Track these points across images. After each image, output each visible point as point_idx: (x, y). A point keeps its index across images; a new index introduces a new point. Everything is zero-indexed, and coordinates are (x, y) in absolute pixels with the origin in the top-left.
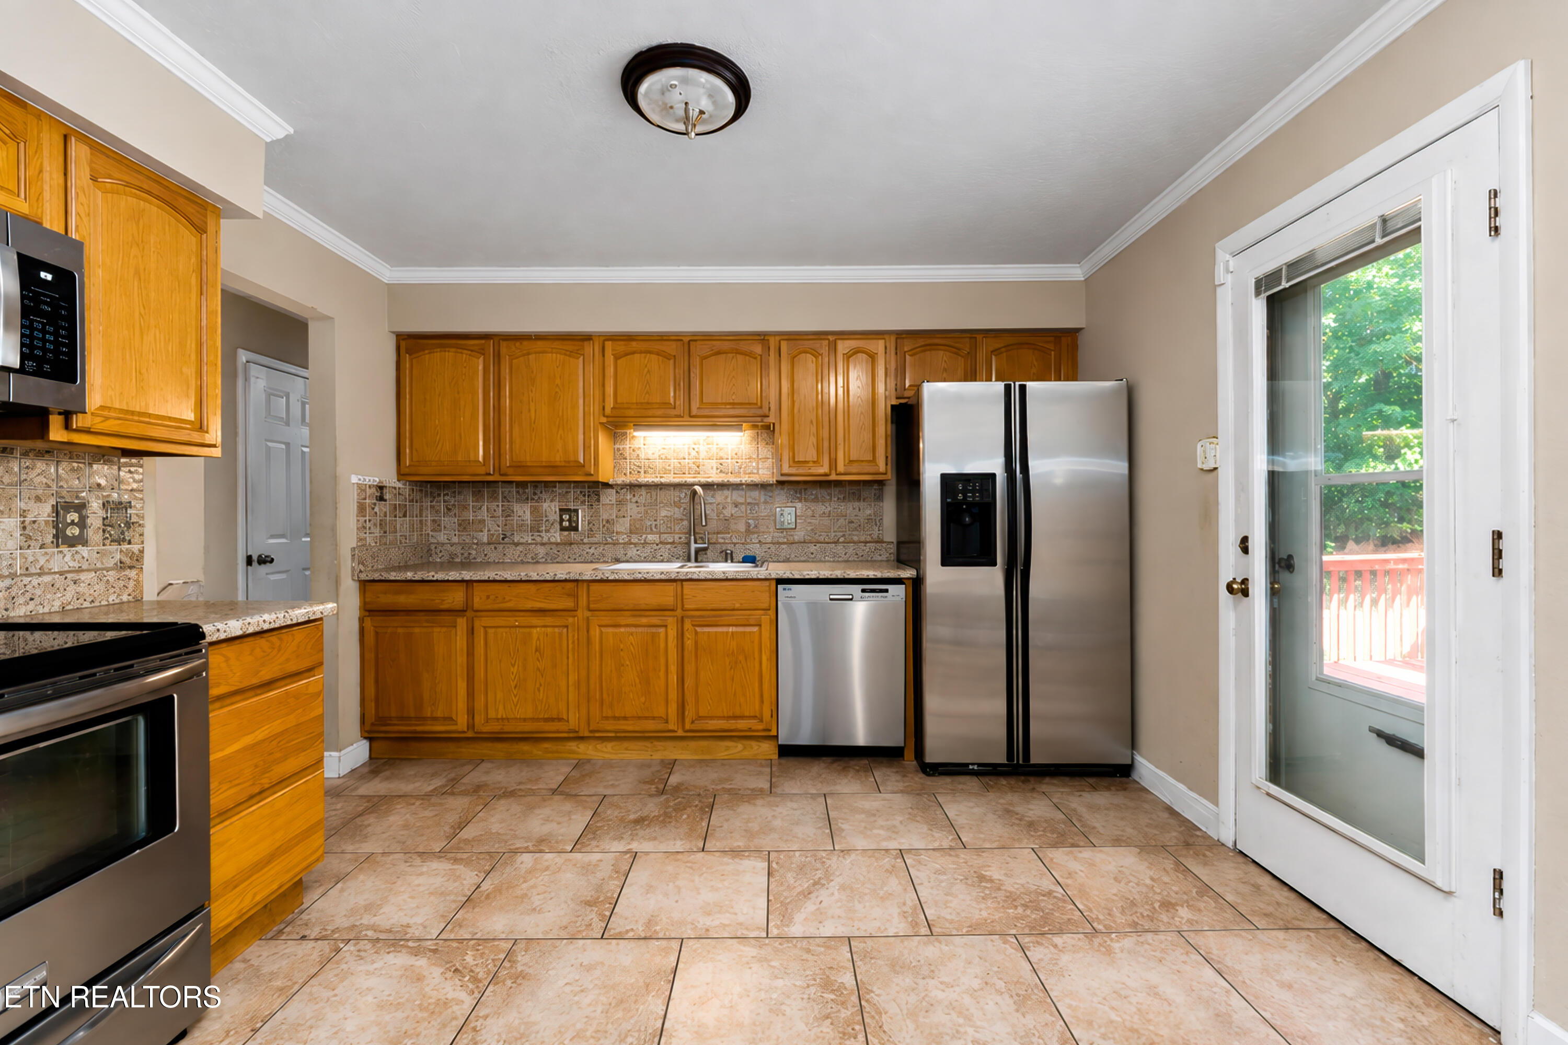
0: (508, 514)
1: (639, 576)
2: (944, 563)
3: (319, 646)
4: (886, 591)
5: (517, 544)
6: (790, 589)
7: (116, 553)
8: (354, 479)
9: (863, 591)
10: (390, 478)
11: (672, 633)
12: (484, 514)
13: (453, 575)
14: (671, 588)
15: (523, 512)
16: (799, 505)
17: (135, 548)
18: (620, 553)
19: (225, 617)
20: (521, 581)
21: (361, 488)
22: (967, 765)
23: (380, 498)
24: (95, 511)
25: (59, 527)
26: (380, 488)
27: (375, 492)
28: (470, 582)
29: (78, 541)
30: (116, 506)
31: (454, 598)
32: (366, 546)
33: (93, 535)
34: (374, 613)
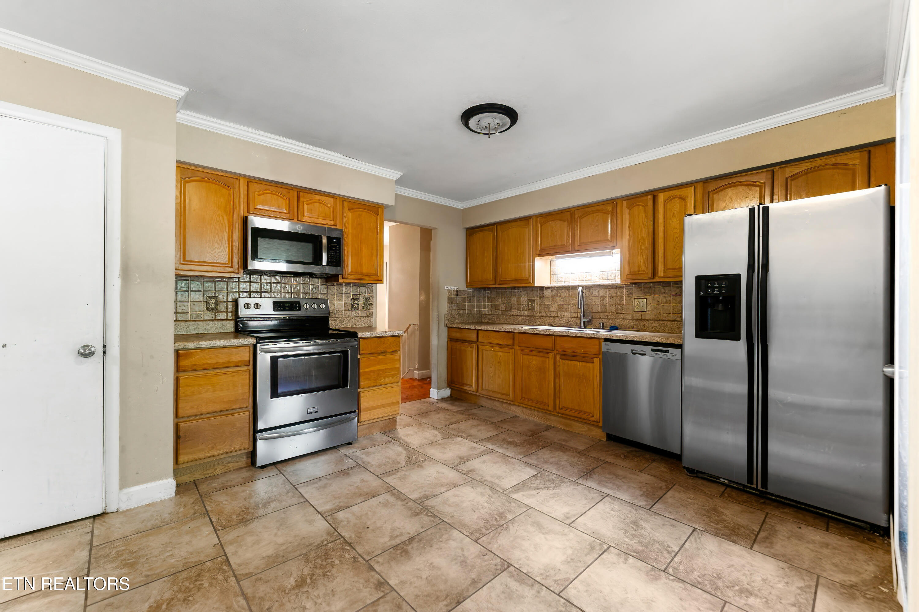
0: (508, 301)
1: (537, 332)
2: (698, 335)
3: (398, 344)
4: (667, 352)
5: (510, 316)
6: (608, 345)
7: (366, 312)
8: (446, 288)
9: (652, 350)
10: (462, 286)
11: (552, 361)
12: (500, 301)
13: (472, 327)
14: (551, 339)
15: (514, 300)
16: (648, 297)
17: (371, 311)
18: (551, 320)
19: (366, 332)
20: (495, 331)
21: (449, 291)
22: (719, 478)
23: (457, 295)
24: (361, 300)
25: (352, 304)
26: (457, 291)
27: (455, 293)
28: (478, 330)
29: (357, 309)
30: (366, 299)
31: (473, 336)
32: (451, 314)
33: (360, 307)
34: (451, 340)
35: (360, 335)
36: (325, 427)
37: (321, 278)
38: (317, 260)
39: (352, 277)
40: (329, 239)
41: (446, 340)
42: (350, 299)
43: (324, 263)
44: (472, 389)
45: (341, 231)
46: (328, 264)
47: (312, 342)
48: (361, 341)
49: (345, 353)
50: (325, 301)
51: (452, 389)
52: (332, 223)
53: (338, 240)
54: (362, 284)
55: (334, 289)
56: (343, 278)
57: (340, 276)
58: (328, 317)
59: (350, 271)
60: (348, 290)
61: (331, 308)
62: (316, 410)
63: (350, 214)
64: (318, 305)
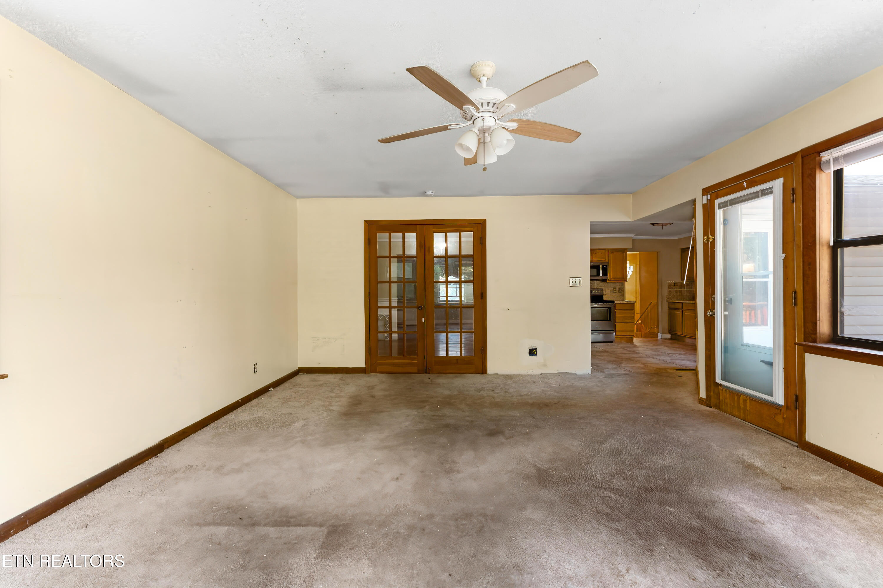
7: (620, 294)
8: (667, 282)
10: (679, 281)
17: (623, 294)
19: (619, 301)
21: (669, 284)
23: (674, 285)
24: (617, 289)
25: (614, 291)
26: (674, 283)
27: (673, 284)
28: (683, 303)
29: (615, 293)
30: (620, 288)
31: (680, 306)
32: (670, 295)
33: (617, 292)
34: (670, 309)
35: (615, 302)
36: (602, 333)
37: (600, 280)
38: (598, 274)
39: (613, 280)
40: (603, 266)
41: (667, 308)
42: (612, 288)
43: (601, 275)
44: (679, 332)
45: (608, 262)
46: (603, 276)
47: (597, 304)
48: (616, 305)
49: (610, 308)
50: (602, 290)
51: (671, 334)
52: (604, 260)
53: (607, 266)
54: (618, 282)
55: (605, 284)
56: (609, 280)
57: (608, 280)
58: (603, 296)
59: (611, 277)
60: (612, 285)
61: (604, 293)
62: (599, 327)
63: (612, 255)
64: (599, 291)
